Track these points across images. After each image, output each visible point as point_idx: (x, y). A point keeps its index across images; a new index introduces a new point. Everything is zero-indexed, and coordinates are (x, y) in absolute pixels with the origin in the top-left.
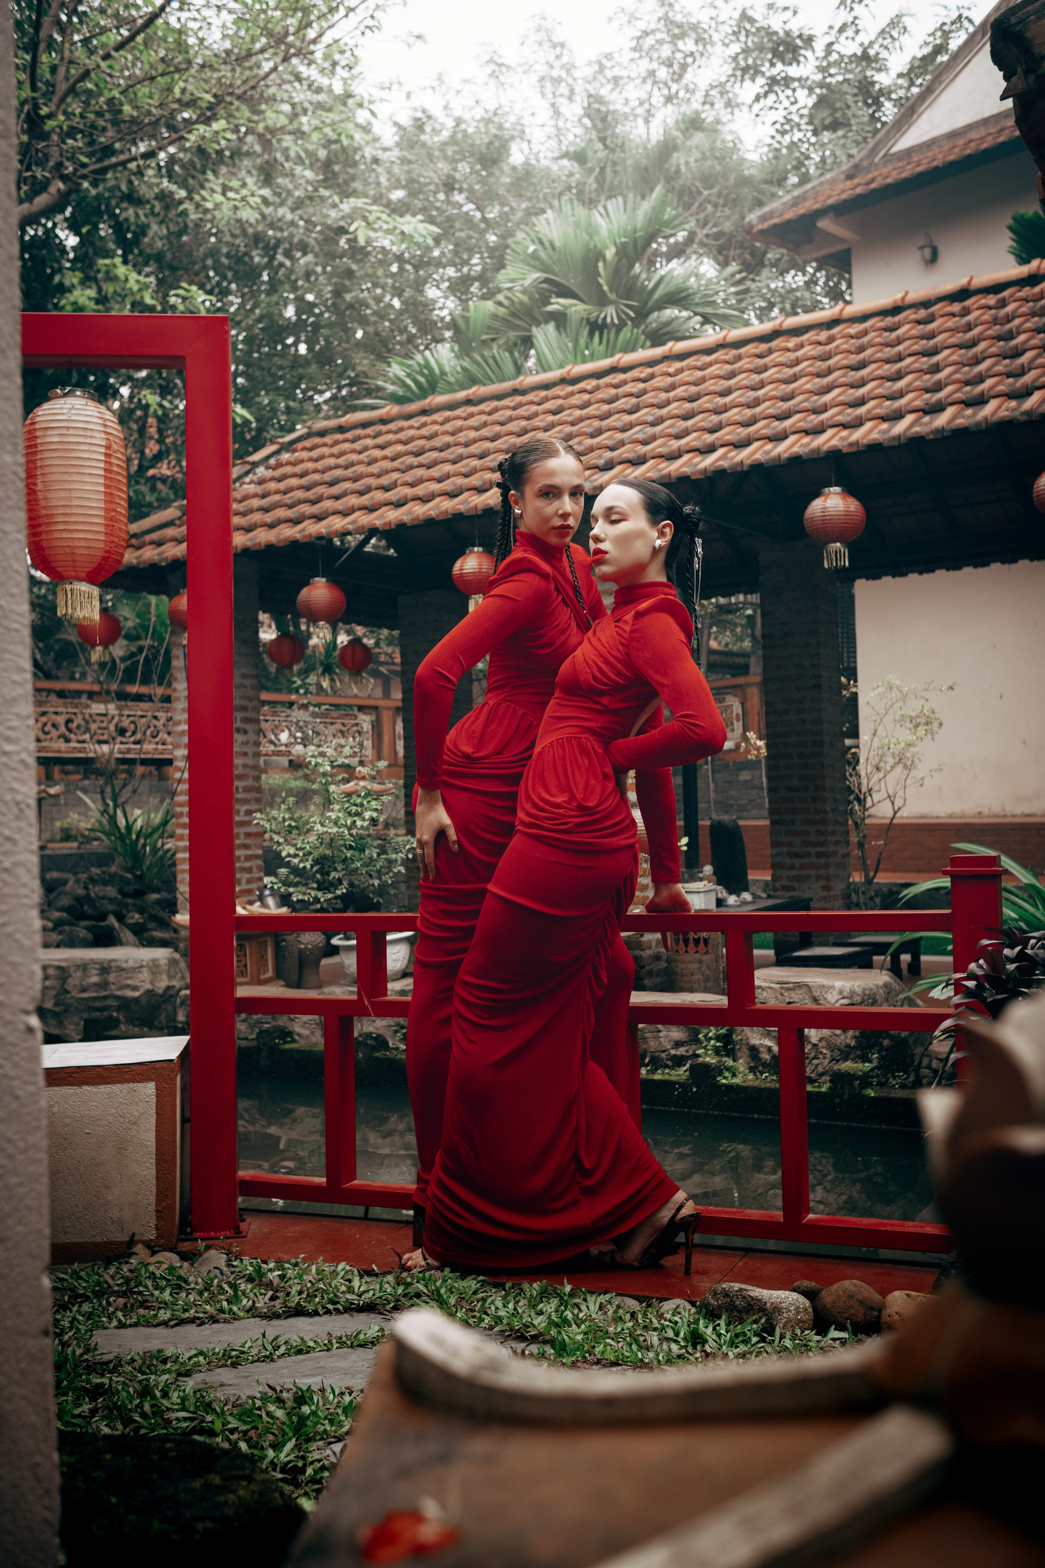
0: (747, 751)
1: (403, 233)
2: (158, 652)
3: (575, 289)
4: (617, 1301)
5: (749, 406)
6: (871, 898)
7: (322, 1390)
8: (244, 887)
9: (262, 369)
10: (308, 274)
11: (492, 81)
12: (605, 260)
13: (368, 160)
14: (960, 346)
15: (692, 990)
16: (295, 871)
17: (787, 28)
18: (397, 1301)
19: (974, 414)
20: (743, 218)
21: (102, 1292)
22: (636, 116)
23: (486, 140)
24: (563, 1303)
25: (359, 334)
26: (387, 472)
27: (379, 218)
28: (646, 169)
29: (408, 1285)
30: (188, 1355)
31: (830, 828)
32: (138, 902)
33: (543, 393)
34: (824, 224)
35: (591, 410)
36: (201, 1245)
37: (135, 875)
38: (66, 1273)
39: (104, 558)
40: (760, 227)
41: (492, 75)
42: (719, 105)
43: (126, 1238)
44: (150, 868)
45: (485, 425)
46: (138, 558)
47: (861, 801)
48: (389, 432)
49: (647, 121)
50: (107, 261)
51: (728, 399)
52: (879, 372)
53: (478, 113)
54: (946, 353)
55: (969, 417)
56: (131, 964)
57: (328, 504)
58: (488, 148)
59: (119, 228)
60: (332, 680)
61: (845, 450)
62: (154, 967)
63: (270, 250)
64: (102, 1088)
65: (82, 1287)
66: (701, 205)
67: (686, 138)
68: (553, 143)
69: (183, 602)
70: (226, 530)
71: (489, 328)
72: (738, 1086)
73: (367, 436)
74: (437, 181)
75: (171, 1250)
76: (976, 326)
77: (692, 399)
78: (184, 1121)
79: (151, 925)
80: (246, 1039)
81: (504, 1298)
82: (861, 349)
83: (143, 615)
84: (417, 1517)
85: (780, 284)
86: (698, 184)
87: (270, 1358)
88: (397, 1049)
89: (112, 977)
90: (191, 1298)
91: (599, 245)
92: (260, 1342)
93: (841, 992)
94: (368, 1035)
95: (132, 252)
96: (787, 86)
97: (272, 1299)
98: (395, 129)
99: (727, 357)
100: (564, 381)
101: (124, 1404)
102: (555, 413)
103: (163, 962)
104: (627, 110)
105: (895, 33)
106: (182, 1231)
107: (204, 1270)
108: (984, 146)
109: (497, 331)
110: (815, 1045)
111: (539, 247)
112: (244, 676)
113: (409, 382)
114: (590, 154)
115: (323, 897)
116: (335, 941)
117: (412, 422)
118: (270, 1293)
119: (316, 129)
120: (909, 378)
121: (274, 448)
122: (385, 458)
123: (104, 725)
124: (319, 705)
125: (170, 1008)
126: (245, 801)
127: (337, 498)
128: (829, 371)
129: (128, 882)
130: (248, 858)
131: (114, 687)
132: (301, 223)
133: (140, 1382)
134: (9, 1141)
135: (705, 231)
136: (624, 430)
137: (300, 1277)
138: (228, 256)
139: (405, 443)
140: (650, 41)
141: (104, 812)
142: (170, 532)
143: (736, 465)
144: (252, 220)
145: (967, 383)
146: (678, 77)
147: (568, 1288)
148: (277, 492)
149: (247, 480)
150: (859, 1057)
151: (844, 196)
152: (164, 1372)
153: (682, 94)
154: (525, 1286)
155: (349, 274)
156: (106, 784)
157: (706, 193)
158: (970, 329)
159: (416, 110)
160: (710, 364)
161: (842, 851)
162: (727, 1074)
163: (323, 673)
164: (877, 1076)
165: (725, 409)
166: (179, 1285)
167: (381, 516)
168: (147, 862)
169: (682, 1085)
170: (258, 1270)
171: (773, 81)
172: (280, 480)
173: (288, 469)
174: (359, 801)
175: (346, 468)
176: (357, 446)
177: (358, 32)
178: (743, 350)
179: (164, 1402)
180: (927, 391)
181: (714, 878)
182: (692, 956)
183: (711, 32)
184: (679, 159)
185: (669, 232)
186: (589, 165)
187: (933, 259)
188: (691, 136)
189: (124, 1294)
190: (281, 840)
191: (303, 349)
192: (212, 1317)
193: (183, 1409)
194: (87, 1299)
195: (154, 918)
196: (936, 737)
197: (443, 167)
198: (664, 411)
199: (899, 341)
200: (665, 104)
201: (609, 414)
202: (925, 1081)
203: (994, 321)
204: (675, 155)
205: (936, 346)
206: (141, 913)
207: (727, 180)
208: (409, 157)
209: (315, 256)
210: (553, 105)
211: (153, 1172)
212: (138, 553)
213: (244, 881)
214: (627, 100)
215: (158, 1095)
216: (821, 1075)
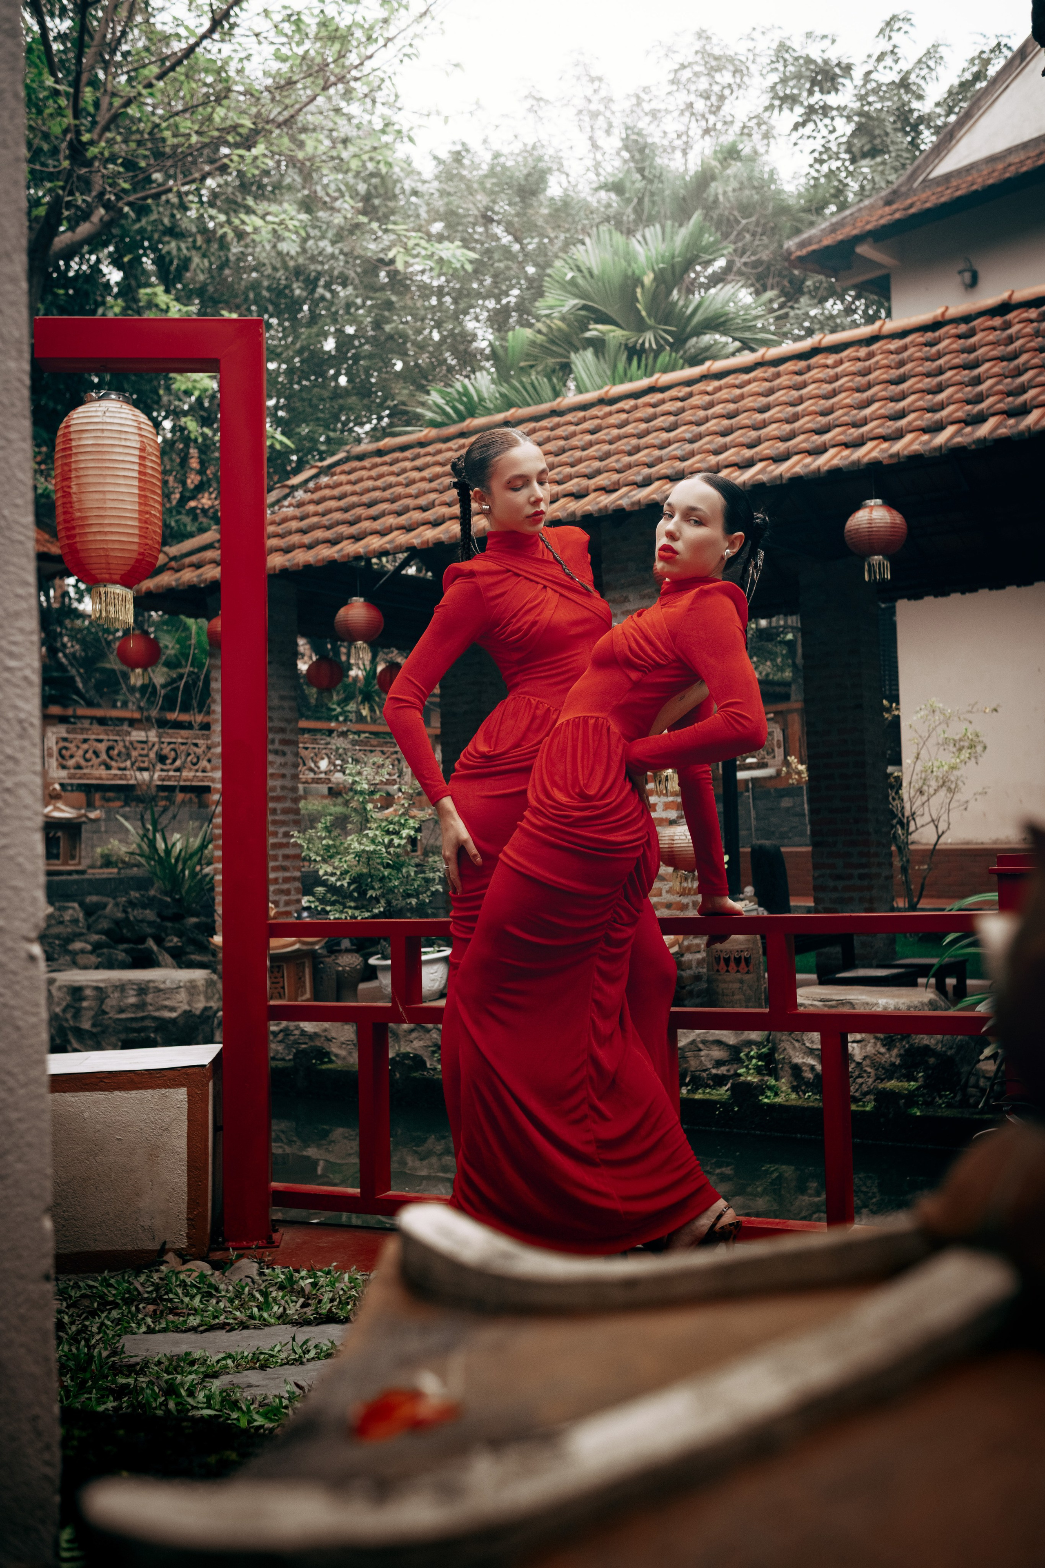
0: (788, 774)
1: (441, 259)
2: (198, 678)
3: (613, 315)
5: (788, 421)
8: (282, 909)
9: (302, 400)
10: (348, 306)
11: (531, 116)
12: (643, 286)
13: (408, 192)
14: (1002, 359)
16: (332, 889)
17: (826, 56)
19: (1017, 424)
20: (781, 246)
21: (132, 1299)
22: (674, 149)
23: (525, 172)
25: (399, 366)
26: (425, 493)
28: (684, 199)
30: (215, 1359)
31: (873, 850)
32: (177, 926)
33: (581, 414)
34: (863, 249)
35: (629, 429)
36: (233, 1254)
37: (173, 899)
38: (96, 1280)
39: (137, 561)
40: (799, 253)
41: (531, 110)
42: (756, 136)
43: (156, 1246)
44: (189, 892)
46: (177, 580)
47: (905, 826)
48: (428, 454)
49: (685, 153)
50: (148, 290)
51: (767, 415)
52: (920, 386)
53: (517, 147)
54: (987, 365)
55: (1011, 427)
56: (168, 984)
57: (366, 525)
58: (526, 180)
59: (161, 262)
60: (372, 710)
61: (885, 462)
62: (191, 988)
63: (311, 284)
64: (134, 1093)
65: (111, 1294)
66: (739, 234)
67: (725, 168)
68: (592, 176)
69: (219, 623)
70: (261, 553)
71: (528, 355)
72: (780, 1106)
73: (406, 459)
74: (476, 212)
75: (202, 1259)
76: (1018, 339)
77: (730, 416)
78: (216, 1129)
79: (190, 948)
80: (283, 1059)
82: (901, 364)
83: (183, 642)
84: (416, 1395)
85: (819, 312)
86: (736, 213)
87: (299, 1361)
88: (435, 1069)
89: (149, 998)
90: (222, 1305)
91: (637, 272)
92: (289, 1346)
94: (406, 1055)
95: (174, 285)
96: (825, 115)
97: (303, 1306)
98: (435, 163)
99: (766, 375)
100: (601, 402)
101: (148, 1403)
102: (592, 432)
103: (201, 983)
104: (666, 142)
105: (931, 63)
106: (213, 1240)
107: (235, 1279)
108: (1024, 169)
109: (536, 358)
110: (859, 1064)
111: (578, 274)
112: (282, 698)
113: (448, 409)
114: (628, 184)
115: (361, 915)
116: (373, 961)
117: (450, 444)
118: (302, 1300)
119: (355, 156)
120: (950, 390)
121: (313, 471)
122: (423, 479)
123: (145, 752)
124: (358, 733)
125: (206, 1029)
126: (282, 823)
127: (375, 518)
128: (869, 386)
129: (167, 906)
130: (286, 880)
131: (154, 713)
132: (341, 257)
133: (166, 1381)
134: (9, 1073)
135: (744, 260)
136: (661, 447)
137: (332, 1284)
138: (269, 289)
139: (443, 465)
140: (687, 74)
141: (144, 836)
142: (209, 554)
143: (775, 478)
144: (293, 253)
145: (1009, 394)
146: (716, 110)
148: (316, 514)
149: (286, 503)
150: (904, 1076)
151: (883, 222)
152: (190, 1373)
153: (719, 126)
155: (389, 305)
156: (146, 809)
157: (744, 222)
158: (1012, 342)
159: (454, 143)
160: (749, 382)
161: (885, 874)
162: (769, 1093)
163: (363, 702)
164: (923, 1095)
165: (764, 424)
166: (210, 1292)
167: (419, 535)
168: (186, 886)
169: (723, 1104)
170: (290, 1278)
171: (811, 110)
172: (318, 503)
173: (327, 492)
175: (384, 489)
176: (395, 468)
177: (397, 60)
178: (782, 368)
179: (190, 1400)
180: (968, 402)
181: (756, 900)
182: (733, 975)
183: (749, 64)
184: (716, 188)
185: (707, 257)
186: (627, 195)
187: (973, 283)
188: (729, 166)
189: (153, 1302)
190: (319, 860)
191: (343, 380)
192: (242, 1323)
193: (209, 1407)
194: (116, 1306)
195: (192, 941)
196: (980, 760)
197: (482, 199)
198: (703, 428)
199: (939, 355)
200: (703, 137)
201: (647, 433)
202: (972, 1101)
203: (1037, 334)
204: (713, 184)
205: (977, 359)
206: (180, 937)
207: (765, 208)
208: (449, 189)
209: (355, 288)
210: (591, 138)
211: (185, 1179)
212: (178, 575)
213: (282, 904)
214: (665, 133)
215: (189, 1101)
216: (865, 1094)
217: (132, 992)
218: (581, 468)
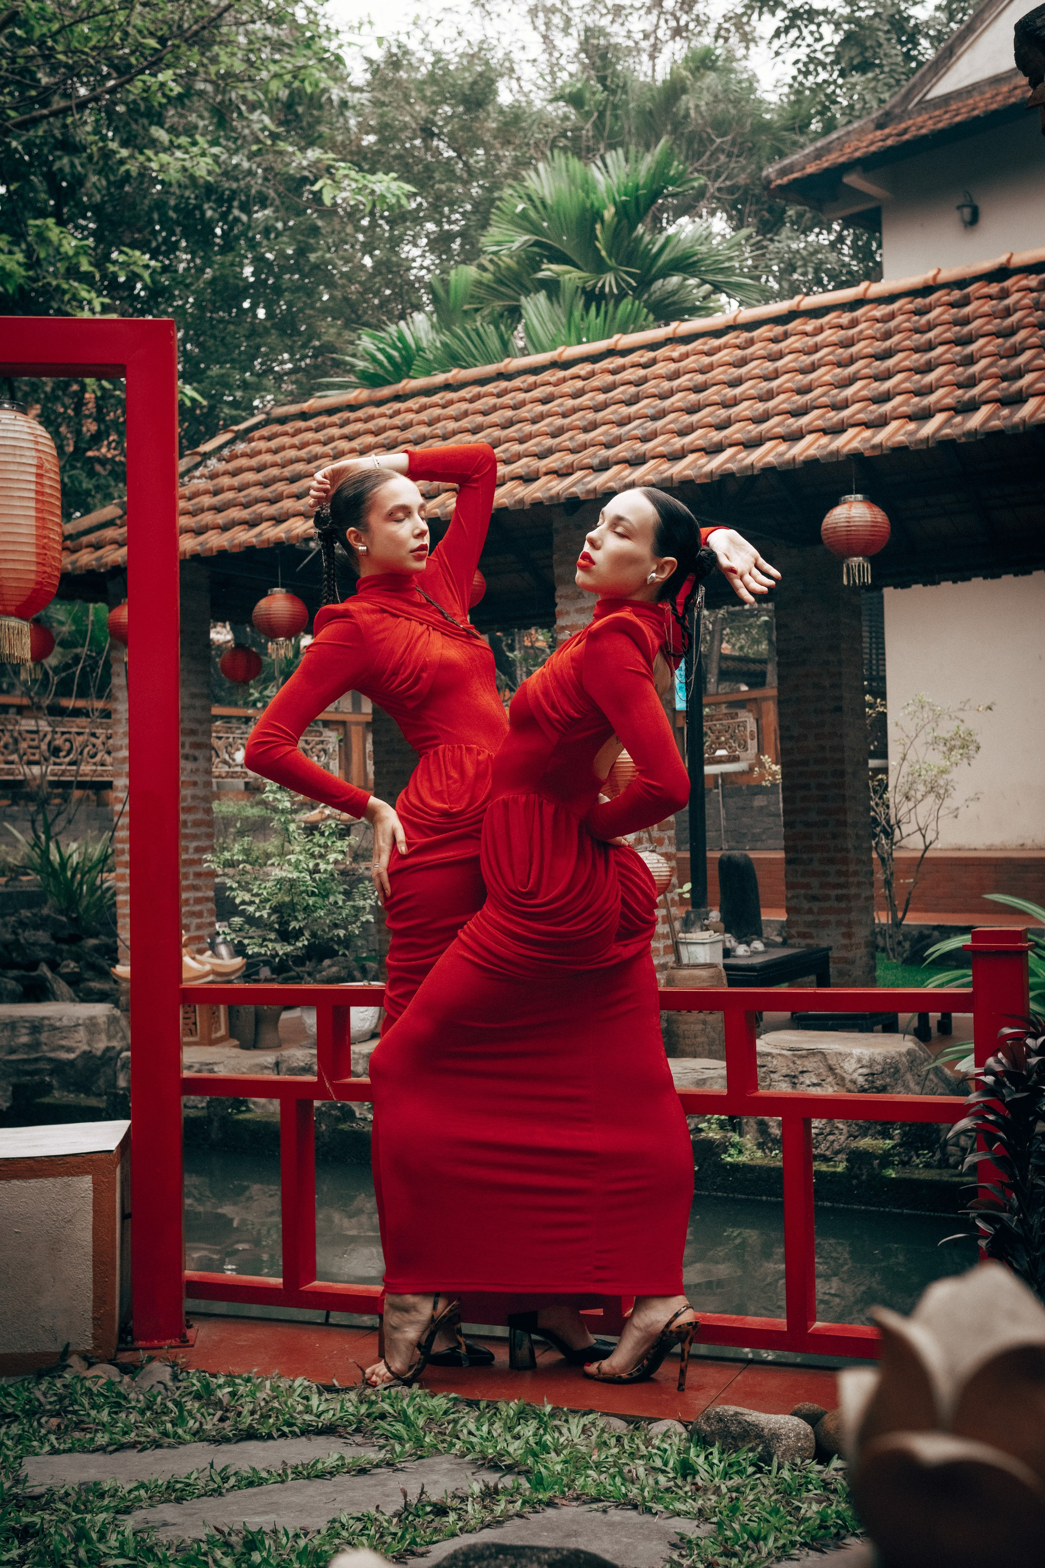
0: (762, 777)
2: (96, 663)
3: (568, 252)
4: (601, 1423)
5: (761, 399)
6: (899, 943)
7: (275, 1531)
8: (194, 933)
10: (267, 230)
11: (477, 10)
12: (603, 221)
13: (336, 103)
14: (997, 334)
15: (695, 1055)
16: (251, 920)
18: (360, 1422)
19: (1012, 415)
20: (761, 169)
21: (33, 1411)
22: (639, 51)
23: (470, 80)
24: (543, 1424)
25: (326, 298)
27: (346, 176)
28: (651, 112)
29: (372, 1403)
30: (128, 1488)
31: (852, 868)
32: (74, 948)
33: (531, 379)
34: (851, 180)
35: (584, 400)
36: (143, 1355)
37: (70, 918)
39: (34, 590)
40: (779, 182)
42: (734, 39)
43: (59, 1349)
44: (87, 908)
45: (466, 414)
46: (73, 563)
47: (888, 834)
48: (358, 420)
49: (652, 57)
50: (39, 221)
51: (738, 391)
52: (907, 363)
53: (461, 46)
54: (981, 341)
55: (1005, 418)
56: (65, 1022)
57: (288, 504)
58: (472, 89)
59: (52, 179)
61: (867, 454)
62: (91, 1024)
63: (224, 203)
64: (33, 1182)
65: (9, 1405)
66: (711, 155)
67: (696, 79)
68: (546, 82)
69: (123, 614)
70: (171, 535)
71: (472, 296)
72: (744, 1165)
73: (333, 425)
74: (414, 125)
75: (111, 1362)
76: (1016, 311)
77: (697, 390)
78: (124, 1217)
79: (88, 974)
80: (195, 1107)
81: (478, 1419)
82: (888, 335)
83: (80, 621)
85: (802, 245)
86: (709, 130)
87: (217, 1492)
88: (365, 1119)
89: (44, 1037)
90: (132, 1418)
91: (596, 204)
92: (207, 1473)
93: (859, 1060)
95: (66, 204)
96: (811, 22)
97: (222, 1420)
98: (366, 66)
99: (737, 341)
100: (555, 365)
101: (57, 1550)
102: (544, 402)
103: (102, 1020)
104: (631, 43)
106: (121, 1340)
107: (146, 1385)
109: (481, 300)
111: (528, 205)
112: (193, 696)
113: (380, 356)
114: (587, 95)
115: (283, 949)
117: (383, 409)
118: (219, 1413)
120: (941, 370)
121: (228, 436)
123: (35, 743)
125: (110, 1072)
126: (195, 837)
128: (852, 361)
129: (63, 926)
130: (198, 901)
131: (46, 702)
132: (260, 173)
133: (74, 1523)
135: (717, 185)
136: (621, 423)
137: (253, 1394)
138: (176, 209)
139: (376, 433)
141: (36, 845)
142: (110, 533)
143: (746, 468)
145: (1004, 378)
147: (548, 1408)
148: (231, 488)
149: (197, 473)
150: (879, 1133)
151: (873, 148)
152: (101, 1510)
153: (692, 26)
154: (502, 1405)
155: (314, 231)
156: (37, 812)
157: (718, 141)
158: (1010, 315)
159: (391, 44)
160: (719, 349)
161: (865, 893)
162: (732, 1151)
164: (899, 1154)
165: (735, 402)
166: (118, 1404)
168: (84, 903)
170: (206, 1386)
172: (234, 474)
173: (244, 462)
174: (322, 841)
176: (321, 435)
178: (755, 334)
179: (101, 1546)
180: (959, 386)
181: (722, 925)
182: (695, 1016)
184: (687, 102)
185: (677, 187)
186: (587, 108)
187: (973, 221)
188: (703, 75)
189: (57, 1414)
190: (235, 885)
191: (261, 313)
192: (155, 1441)
193: (122, 1555)
194: (16, 1419)
195: (92, 967)
196: (973, 762)
197: (421, 109)
198: (667, 403)
199: (930, 327)
200: (673, 38)
201: (605, 406)
202: (952, 1160)
203: (1037, 306)
204: (684, 97)
205: (970, 333)
206: (77, 961)
207: (742, 126)
208: (383, 99)
209: (276, 211)
210: (545, 37)
211: (90, 1275)
212: (74, 557)
213: (193, 927)
214: (629, 31)
215: (95, 1190)
216: (837, 1153)
217: (24, 1031)
218: (530, 446)
